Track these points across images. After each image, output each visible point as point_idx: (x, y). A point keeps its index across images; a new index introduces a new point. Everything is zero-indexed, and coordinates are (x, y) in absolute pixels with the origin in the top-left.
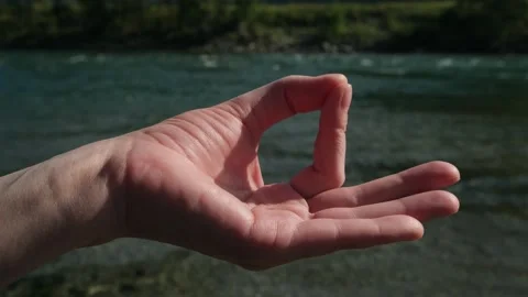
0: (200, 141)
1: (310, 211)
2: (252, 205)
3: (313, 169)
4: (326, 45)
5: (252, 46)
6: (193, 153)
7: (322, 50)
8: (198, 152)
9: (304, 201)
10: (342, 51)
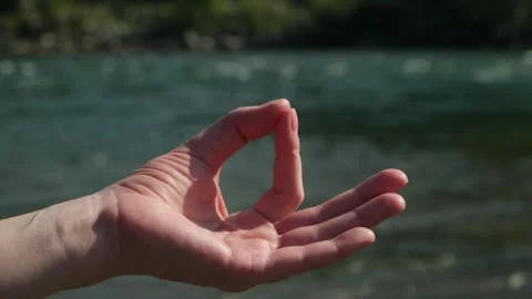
0: (172, 186)
1: (279, 233)
2: (226, 233)
3: (275, 190)
4: (192, 38)
5: (47, 41)
6: (167, 197)
7: (184, 46)
8: (171, 195)
9: (271, 225)
10: (222, 49)
